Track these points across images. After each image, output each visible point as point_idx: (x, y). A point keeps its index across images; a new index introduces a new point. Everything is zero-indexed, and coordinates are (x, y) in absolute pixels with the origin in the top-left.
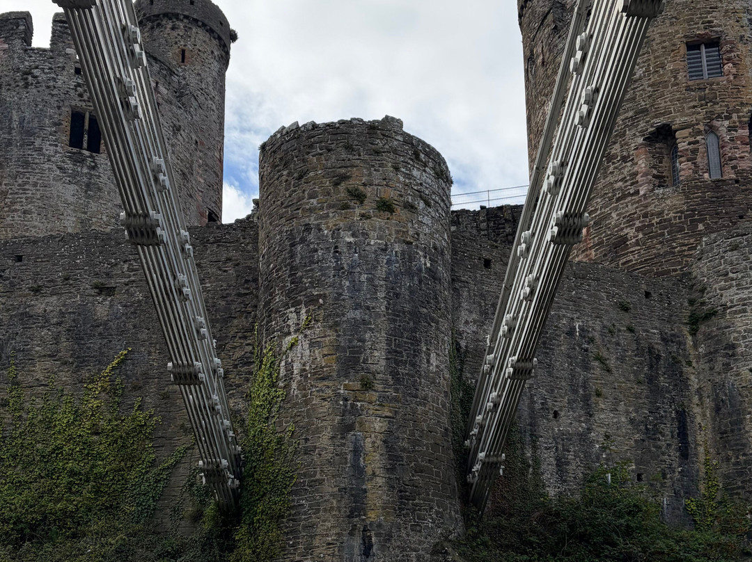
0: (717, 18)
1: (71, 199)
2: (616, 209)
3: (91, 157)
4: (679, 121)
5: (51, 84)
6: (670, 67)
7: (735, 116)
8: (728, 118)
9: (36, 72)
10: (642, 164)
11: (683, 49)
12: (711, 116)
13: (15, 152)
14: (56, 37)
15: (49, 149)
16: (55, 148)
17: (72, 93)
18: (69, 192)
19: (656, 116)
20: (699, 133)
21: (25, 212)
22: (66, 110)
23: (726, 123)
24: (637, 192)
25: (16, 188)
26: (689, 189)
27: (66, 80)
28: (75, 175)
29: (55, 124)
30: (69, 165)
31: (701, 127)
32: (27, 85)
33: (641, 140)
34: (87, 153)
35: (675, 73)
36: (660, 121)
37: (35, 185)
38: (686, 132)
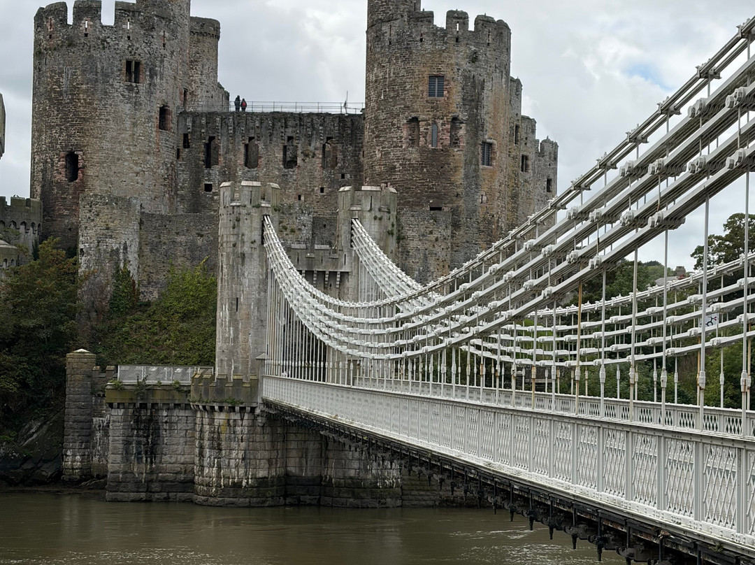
0: (443, 68)
1: (128, 112)
2: (393, 151)
3: (137, 86)
4: (422, 117)
5: (116, 47)
6: (421, 88)
7: (445, 118)
8: (442, 119)
9: (108, 40)
10: (405, 133)
11: (427, 79)
12: (435, 117)
13: (100, 86)
14: (118, 18)
15: (116, 85)
16: (119, 84)
17: (127, 52)
18: (127, 108)
19: (413, 112)
20: (429, 125)
21: (107, 120)
22: (124, 62)
23: (441, 121)
24: (401, 147)
25: (101, 107)
26: (423, 151)
27: (123, 44)
28: (130, 98)
29: (119, 70)
30: (126, 93)
31: (430, 122)
32: (104, 48)
33: (405, 121)
34: (134, 84)
35: (422, 91)
36: (414, 115)
37: (111, 105)
38: (424, 123)
